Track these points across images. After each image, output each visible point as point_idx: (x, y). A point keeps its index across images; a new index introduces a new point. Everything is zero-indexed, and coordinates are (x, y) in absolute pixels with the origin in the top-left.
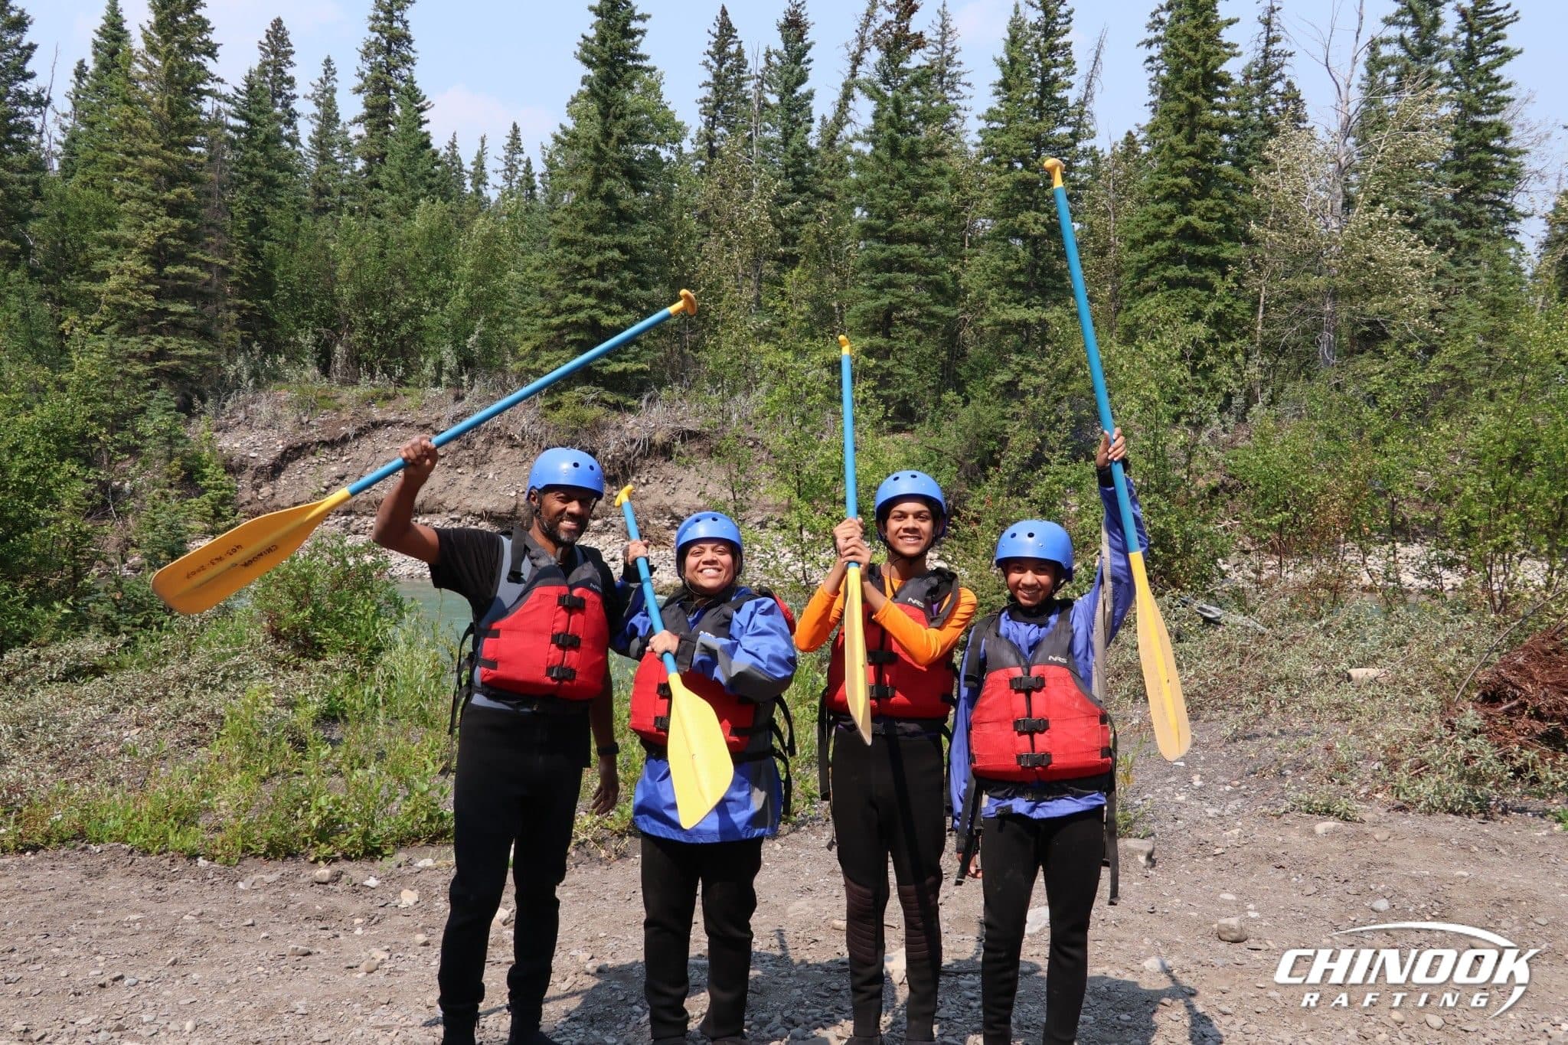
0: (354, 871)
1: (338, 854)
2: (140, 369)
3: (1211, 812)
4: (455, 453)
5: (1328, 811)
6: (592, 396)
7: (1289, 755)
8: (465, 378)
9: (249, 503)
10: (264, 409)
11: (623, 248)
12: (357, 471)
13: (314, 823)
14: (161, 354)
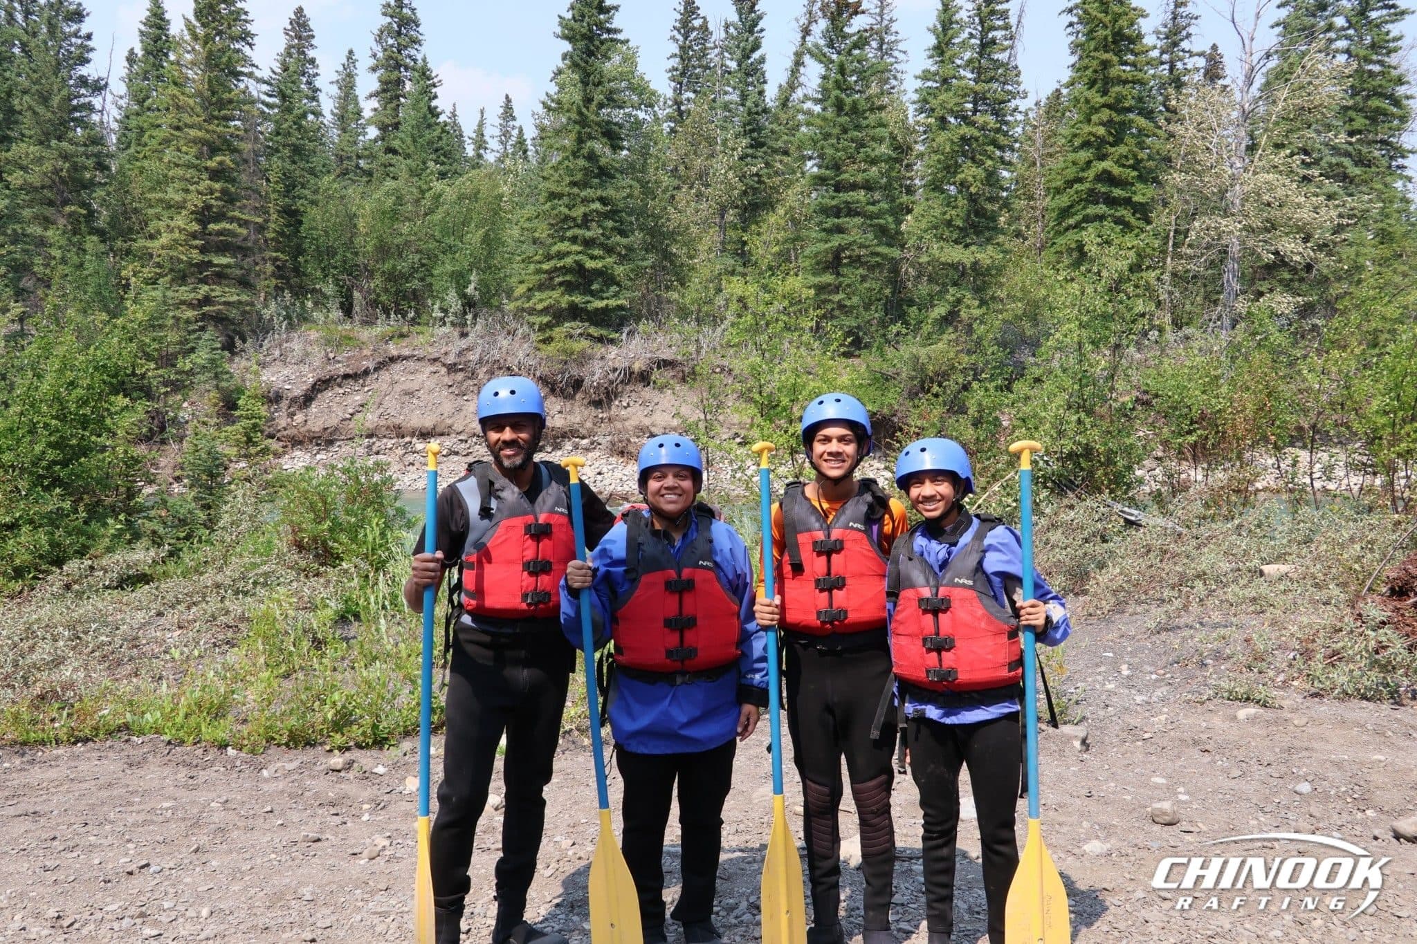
0: (365, 759)
1: (352, 743)
2: (190, 314)
3: (1139, 699)
4: (461, 383)
5: (1248, 699)
6: (579, 331)
7: (1210, 646)
8: (469, 317)
9: (285, 429)
10: (296, 346)
11: (603, 200)
12: (378, 400)
13: (330, 716)
14: (207, 300)
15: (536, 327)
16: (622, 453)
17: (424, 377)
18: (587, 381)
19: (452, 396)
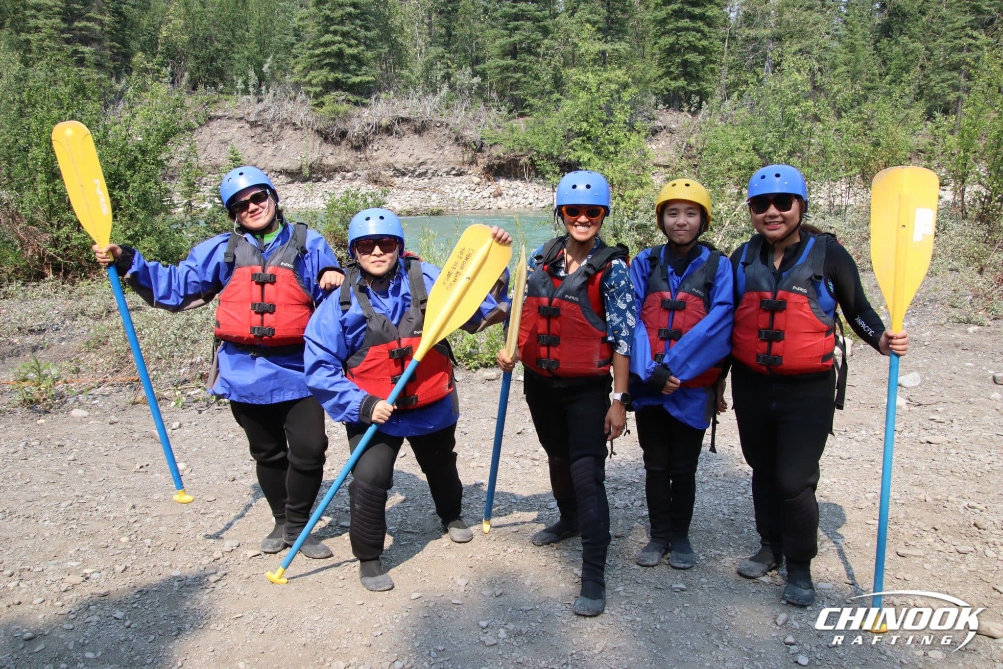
4: (260, 135)
6: (343, 97)
8: (264, 88)
12: (203, 148)
15: (312, 95)
16: (376, 182)
17: (234, 132)
18: (350, 133)
19: (254, 144)
